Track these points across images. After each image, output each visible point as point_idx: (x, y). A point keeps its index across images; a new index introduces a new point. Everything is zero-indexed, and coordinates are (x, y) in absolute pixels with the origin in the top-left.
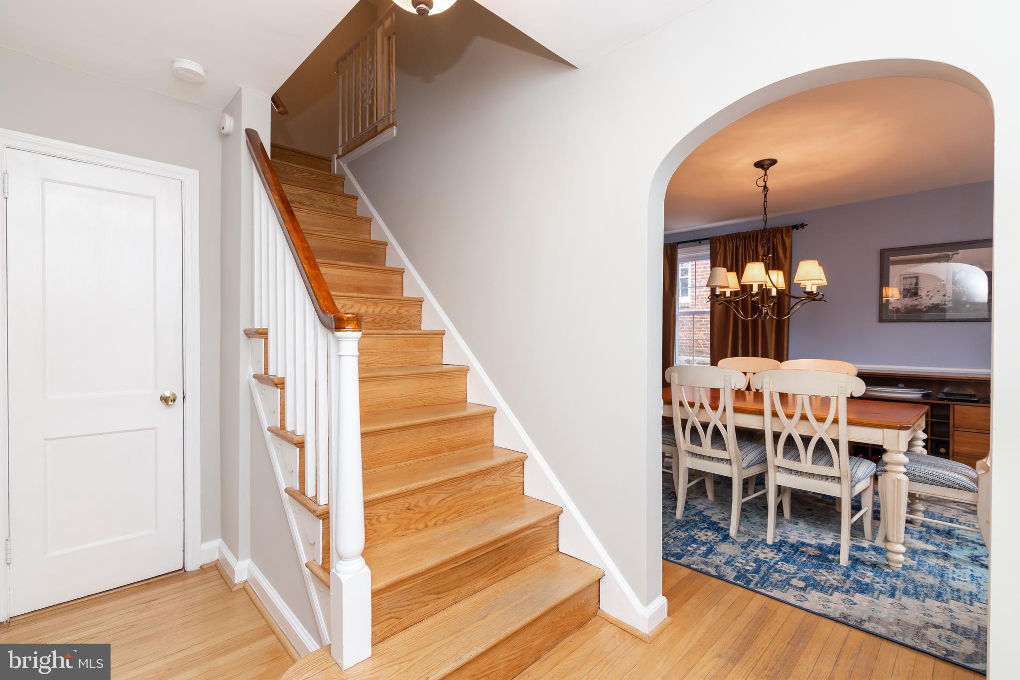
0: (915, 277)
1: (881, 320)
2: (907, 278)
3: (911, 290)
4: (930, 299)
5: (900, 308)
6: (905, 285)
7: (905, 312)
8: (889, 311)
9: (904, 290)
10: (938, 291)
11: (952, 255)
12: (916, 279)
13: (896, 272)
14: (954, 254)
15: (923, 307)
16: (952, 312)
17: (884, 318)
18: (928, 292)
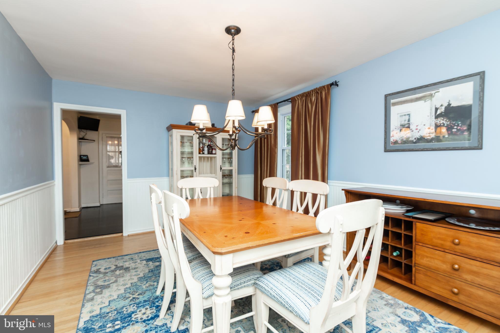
0: (408, 115)
1: (386, 150)
2: (402, 116)
3: (405, 125)
4: (418, 132)
5: (398, 140)
6: (401, 121)
7: (401, 143)
8: (391, 143)
9: (401, 125)
10: (424, 125)
11: (435, 93)
12: (408, 116)
13: (395, 111)
14: (436, 92)
15: (413, 139)
16: (435, 142)
17: (388, 148)
18: (417, 126)
